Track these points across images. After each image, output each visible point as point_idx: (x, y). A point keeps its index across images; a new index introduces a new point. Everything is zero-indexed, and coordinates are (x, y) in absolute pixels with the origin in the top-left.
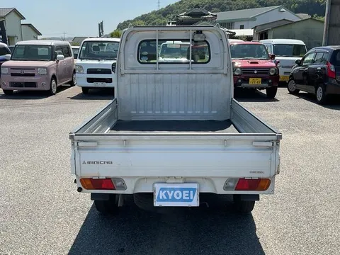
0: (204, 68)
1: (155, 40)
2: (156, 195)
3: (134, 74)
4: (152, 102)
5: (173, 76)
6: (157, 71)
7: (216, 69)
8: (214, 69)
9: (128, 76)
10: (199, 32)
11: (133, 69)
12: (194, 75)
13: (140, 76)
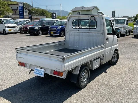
0: (94, 31)
3: (71, 32)
4: (76, 43)
5: (83, 33)
6: (78, 31)
7: (98, 31)
9: (69, 33)
10: (93, 16)
11: (70, 30)
12: (90, 33)
13: (73, 33)
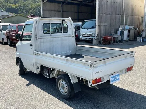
0: (66, 35)
1: (50, 23)
2: (110, 80)
3: (42, 38)
6: (51, 37)
8: (70, 34)
9: (40, 39)
10: (64, 20)
11: (41, 36)
12: (64, 37)
